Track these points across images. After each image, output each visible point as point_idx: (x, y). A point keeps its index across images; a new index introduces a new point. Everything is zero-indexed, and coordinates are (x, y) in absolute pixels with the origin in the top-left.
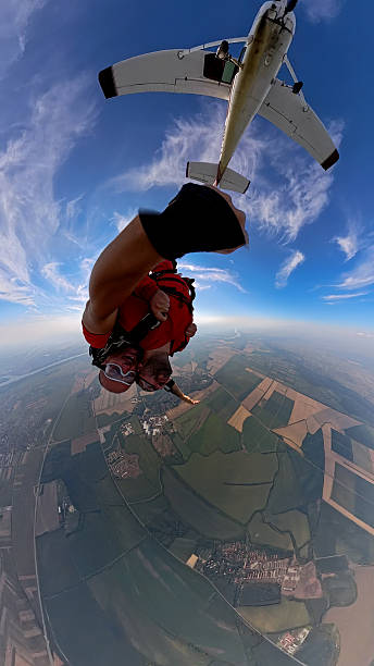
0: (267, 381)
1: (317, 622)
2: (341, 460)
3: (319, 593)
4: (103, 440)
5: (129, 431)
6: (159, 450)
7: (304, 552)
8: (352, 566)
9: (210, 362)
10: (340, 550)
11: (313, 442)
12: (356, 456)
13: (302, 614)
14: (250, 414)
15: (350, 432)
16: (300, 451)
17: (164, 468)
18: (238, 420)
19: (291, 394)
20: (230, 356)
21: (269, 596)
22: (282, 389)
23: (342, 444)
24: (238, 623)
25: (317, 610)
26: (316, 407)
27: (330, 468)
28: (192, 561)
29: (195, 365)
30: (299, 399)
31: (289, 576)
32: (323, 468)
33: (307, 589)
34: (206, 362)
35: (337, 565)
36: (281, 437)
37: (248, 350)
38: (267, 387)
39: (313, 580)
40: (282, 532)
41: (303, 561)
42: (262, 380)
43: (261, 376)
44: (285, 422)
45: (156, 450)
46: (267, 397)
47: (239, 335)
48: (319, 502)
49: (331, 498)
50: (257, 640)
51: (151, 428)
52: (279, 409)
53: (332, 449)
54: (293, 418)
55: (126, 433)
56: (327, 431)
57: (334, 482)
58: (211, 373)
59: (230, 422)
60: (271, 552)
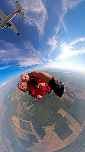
0: (80, 129)
1: (23, 106)
2: (31, 133)
7: (29, 112)
8: (22, 114)
9: (80, 93)
10: (24, 115)
13: (25, 106)
14: (63, 117)
16: (44, 128)
21: (28, 105)
25: (24, 107)
27: (33, 129)
31: (28, 108)
32: (35, 128)
33: (26, 108)
35: (24, 113)
36: (51, 125)
39: (26, 110)
40: (33, 112)
41: (28, 111)
44: (56, 130)
48: (31, 120)
49: (29, 123)
53: (35, 135)
54: (55, 135)
57: (30, 126)
58: (76, 96)
59: (61, 109)
60: (32, 108)
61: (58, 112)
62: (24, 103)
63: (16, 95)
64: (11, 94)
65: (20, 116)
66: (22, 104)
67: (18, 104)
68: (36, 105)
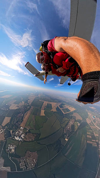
0: (45, 102)
1: (77, 121)
2: (62, 108)
3: (74, 120)
4: (8, 169)
5: (12, 148)
6: (31, 140)
7: (69, 120)
8: (72, 115)
9: (28, 100)
10: (70, 116)
11: (57, 109)
12: (63, 107)
14: (44, 111)
15: (61, 104)
16: (57, 111)
17: (38, 142)
18: (43, 113)
19: (50, 103)
20: (35, 98)
21: (73, 126)
22: (48, 103)
23: (61, 106)
24: (77, 131)
25: (75, 121)
26: (55, 103)
28: (66, 140)
29: (23, 102)
30: (52, 103)
31: (71, 123)
32: (61, 111)
33: (73, 121)
34: (27, 101)
35: (72, 117)
36: (53, 111)
37: (39, 96)
38: (45, 103)
39: (72, 120)
40: (65, 122)
41: (70, 121)
42: (44, 102)
43: (43, 101)
44: (52, 108)
45: (30, 142)
46: (46, 105)
47: (37, 92)
48: (64, 115)
49: (65, 113)
50: (78, 128)
51: (20, 137)
52: (49, 107)
53: (60, 108)
55: (13, 151)
56: (58, 106)
57: (64, 111)
58: (30, 104)
59: (41, 115)
60: (67, 124)
61: (44, 115)
62: (79, 124)
63: (94, 118)
64: (96, 111)
65: (72, 113)
66: (79, 121)
67: (82, 117)
68: (63, 131)
